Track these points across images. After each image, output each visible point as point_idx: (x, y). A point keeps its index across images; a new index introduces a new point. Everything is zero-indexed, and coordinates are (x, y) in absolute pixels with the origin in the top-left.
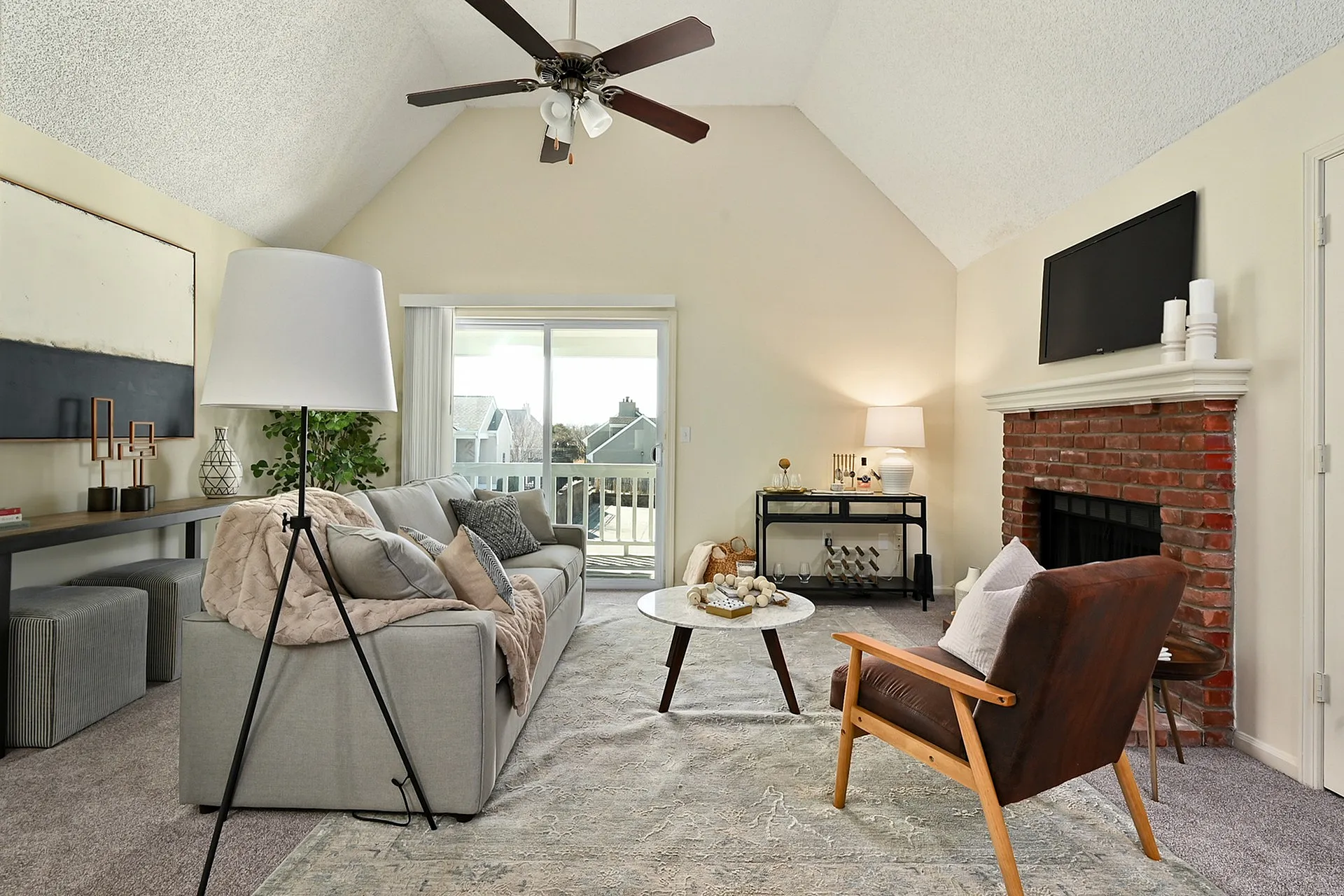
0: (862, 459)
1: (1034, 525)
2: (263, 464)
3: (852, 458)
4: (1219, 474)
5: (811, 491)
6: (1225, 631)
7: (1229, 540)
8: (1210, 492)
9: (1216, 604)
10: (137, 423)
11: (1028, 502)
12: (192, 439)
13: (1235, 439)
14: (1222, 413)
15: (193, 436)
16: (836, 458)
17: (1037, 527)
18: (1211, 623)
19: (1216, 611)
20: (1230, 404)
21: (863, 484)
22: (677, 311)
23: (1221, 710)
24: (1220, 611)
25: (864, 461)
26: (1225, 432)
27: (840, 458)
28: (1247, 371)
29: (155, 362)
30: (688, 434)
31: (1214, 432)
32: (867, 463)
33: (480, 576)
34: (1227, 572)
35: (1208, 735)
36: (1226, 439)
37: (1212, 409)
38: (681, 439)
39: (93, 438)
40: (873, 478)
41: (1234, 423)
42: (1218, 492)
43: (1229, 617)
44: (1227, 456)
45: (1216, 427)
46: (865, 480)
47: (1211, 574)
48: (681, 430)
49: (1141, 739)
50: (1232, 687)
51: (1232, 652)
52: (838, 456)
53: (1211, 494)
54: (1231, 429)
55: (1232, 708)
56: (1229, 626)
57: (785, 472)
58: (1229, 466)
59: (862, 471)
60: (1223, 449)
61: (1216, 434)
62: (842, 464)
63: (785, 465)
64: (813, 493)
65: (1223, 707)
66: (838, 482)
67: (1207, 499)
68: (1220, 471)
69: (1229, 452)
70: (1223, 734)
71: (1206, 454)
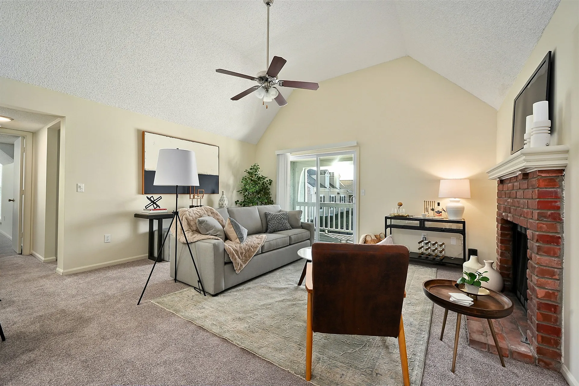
0: (438, 203)
1: (508, 237)
2: (238, 201)
3: (434, 203)
4: (549, 212)
5: (412, 216)
6: (555, 304)
7: (559, 251)
8: (543, 222)
9: (547, 286)
10: (200, 190)
11: (504, 226)
12: (218, 194)
13: (564, 192)
14: (552, 177)
15: (219, 193)
16: (426, 202)
17: (510, 239)
18: (544, 297)
19: (547, 291)
20: (560, 172)
21: (438, 214)
22: (360, 147)
23: (551, 349)
24: (550, 291)
25: (439, 204)
26: (555, 188)
27: (428, 202)
28: (567, 152)
29: (208, 175)
30: (364, 192)
31: (546, 188)
32: (440, 205)
33: (233, 232)
34: (556, 270)
35: (539, 360)
36: (556, 193)
37: (543, 175)
38: (362, 194)
39: (190, 194)
40: (443, 212)
41: (563, 183)
42: (549, 223)
43: (558, 297)
44: (556, 202)
45: (547, 186)
46: (439, 212)
47: (542, 269)
48: (362, 191)
49: (490, 348)
50: (561, 338)
51: (561, 317)
52: (426, 201)
53: (544, 224)
54: (561, 187)
55: (560, 350)
56: (559, 301)
57: (399, 208)
58: (559, 208)
59: (437, 208)
60: (553, 198)
61: (548, 189)
62: (428, 205)
63: (400, 205)
64: (413, 217)
65: (553, 348)
66: (426, 213)
67: (539, 226)
68: (550, 210)
69: (558, 200)
70: (553, 363)
71: (538, 201)
